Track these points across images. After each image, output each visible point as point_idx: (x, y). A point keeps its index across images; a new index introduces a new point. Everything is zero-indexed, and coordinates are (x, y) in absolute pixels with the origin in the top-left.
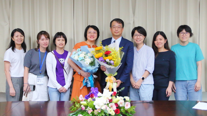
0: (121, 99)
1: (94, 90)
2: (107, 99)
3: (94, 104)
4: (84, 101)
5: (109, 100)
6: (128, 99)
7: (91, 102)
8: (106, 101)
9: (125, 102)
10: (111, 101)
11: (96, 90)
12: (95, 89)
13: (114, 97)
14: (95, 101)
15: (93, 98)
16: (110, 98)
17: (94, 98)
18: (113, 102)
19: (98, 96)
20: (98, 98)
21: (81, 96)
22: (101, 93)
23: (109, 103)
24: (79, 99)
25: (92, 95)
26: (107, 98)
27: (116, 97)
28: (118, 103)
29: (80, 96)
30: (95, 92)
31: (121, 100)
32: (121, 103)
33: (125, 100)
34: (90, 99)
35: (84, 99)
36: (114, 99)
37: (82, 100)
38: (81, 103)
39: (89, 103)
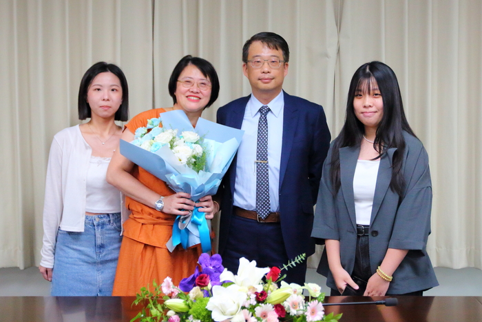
0: (295, 292)
1: (209, 261)
2: (249, 293)
3: (209, 307)
4: (178, 297)
5: (256, 293)
6: (315, 291)
7: (198, 301)
8: (245, 297)
9: (307, 300)
10: (261, 298)
11: (215, 263)
12: (212, 259)
13: (272, 286)
14: (211, 299)
15: (205, 288)
16: (260, 289)
17: (209, 286)
18: (268, 301)
19: (221, 281)
20: (220, 287)
21: (168, 280)
22: (230, 273)
23: (254, 303)
24: (161, 289)
25: (201, 278)
26: (250, 289)
27: (279, 285)
28: (286, 305)
29: (165, 280)
30: (211, 268)
31: (295, 296)
32: (295, 305)
34: (195, 291)
35: (177, 290)
36: (272, 291)
37: (170, 296)
38: (168, 302)
39: (192, 302)
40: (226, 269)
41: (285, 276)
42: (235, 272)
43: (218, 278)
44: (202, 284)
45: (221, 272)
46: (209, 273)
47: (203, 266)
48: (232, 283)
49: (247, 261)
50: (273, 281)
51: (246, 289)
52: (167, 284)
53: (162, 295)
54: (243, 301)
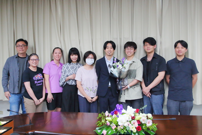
0: (144, 116)
1: (119, 106)
2: (130, 117)
3: (118, 121)
4: (110, 117)
5: (132, 117)
6: (150, 116)
7: (115, 119)
8: (128, 118)
9: (147, 119)
10: (133, 118)
11: (121, 107)
13: (137, 114)
14: (118, 118)
16: (133, 115)
17: (118, 114)
18: (135, 119)
19: (122, 112)
20: (121, 115)
22: (125, 110)
23: (131, 120)
24: (105, 114)
25: (116, 112)
26: (130, 115)
27: (139, 114)
28: (141, 120)
30: (120, 108)
31: (144, 117)
32: (144, 120)
33: (147, 116)
34: (114, 115)
35: (110, 114)
36: (137, 116)
37: (108, 116)
38: (107, 118)
39: (113, 119)
40: (123, 109)
41: (141, 112)
42: (126, 110)
43: (121, 112)
44: (116, 114)
45: (122, 110)
46: (118, 110)
47: (117, 108)
48: (125, 113)
49: (130, 107)
50: (137, 113)
51: (128, 115)
52: (107, 113)
53: (105, 116)
54: (127, 119)
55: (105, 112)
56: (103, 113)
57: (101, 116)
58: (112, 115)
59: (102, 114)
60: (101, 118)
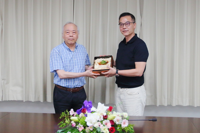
0: (118, 115)
1: (87, 103)
2: (101, 116)
3: (86, 120)
4: (76, 116)
5: (103, 116)
6: (126, 115)
7: (82, 118)
8: (99, 117)
9: (123, 119)
10: (105, 118)
11: (90, 104)
13: (110, 113)
14: (87, 118)
15: (85, 113)
16: (105, 114)
17: (87, 112)
18: (108, 119)
19: (91, 111)
20: (90, 113)
22: (95, 108)
23: (103, 119)
24: (69, 113)
25: (84, 110)
26: (101, 114)
28: (115, 120)
30: (88, 106)
31: (118, 117)
32: (118, 120)
34: (82, 114)
35: (76, 113)
36: (110, 115)
37: (73, 116)
38: (72, 118)
39: (80, 118)
40: (93, 107)
42: (96, 108)
43: (90, 110)
44: (84, 112)
45: (91, 107)
46: (87, 108)
47: (85, 105)
48: (95, 112)
49: (101, 104)
50: (110, 111)
51: (99, 114)
52: (72, 111)
53: (70, 115)
54: (98, 119)
55: (69, 110)
56: (67, 111)
57: (64, 115)
58: (79, 115)
59: (66, 113)
60: (65, 117)
